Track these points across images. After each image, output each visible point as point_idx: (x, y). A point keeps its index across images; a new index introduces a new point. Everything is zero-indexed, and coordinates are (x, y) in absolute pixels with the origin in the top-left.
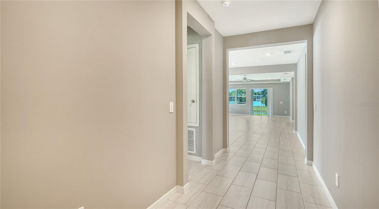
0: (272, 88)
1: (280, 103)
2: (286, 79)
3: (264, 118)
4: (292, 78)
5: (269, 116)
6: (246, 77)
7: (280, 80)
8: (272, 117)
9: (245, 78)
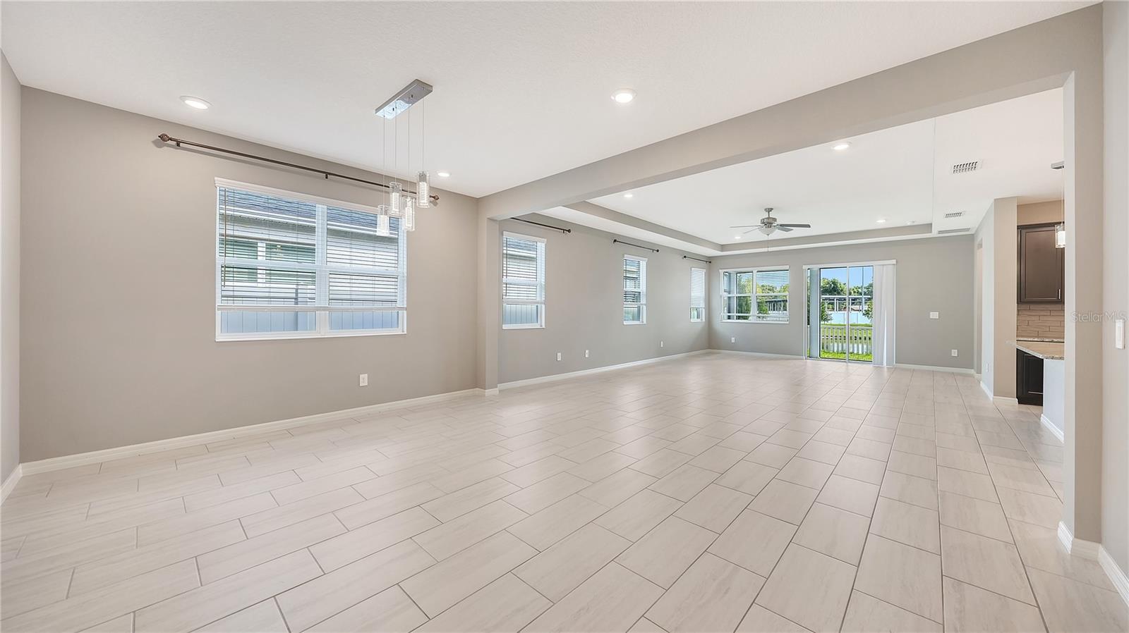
0: (894, 262)
1: (929, 316)
2: (959, 214)
3: (861, 373)
4: (995, 200)
5: (879, 368)
6: (772, 215)
7: (929, 227)
8: (892, 370)
9: (769, 218)
